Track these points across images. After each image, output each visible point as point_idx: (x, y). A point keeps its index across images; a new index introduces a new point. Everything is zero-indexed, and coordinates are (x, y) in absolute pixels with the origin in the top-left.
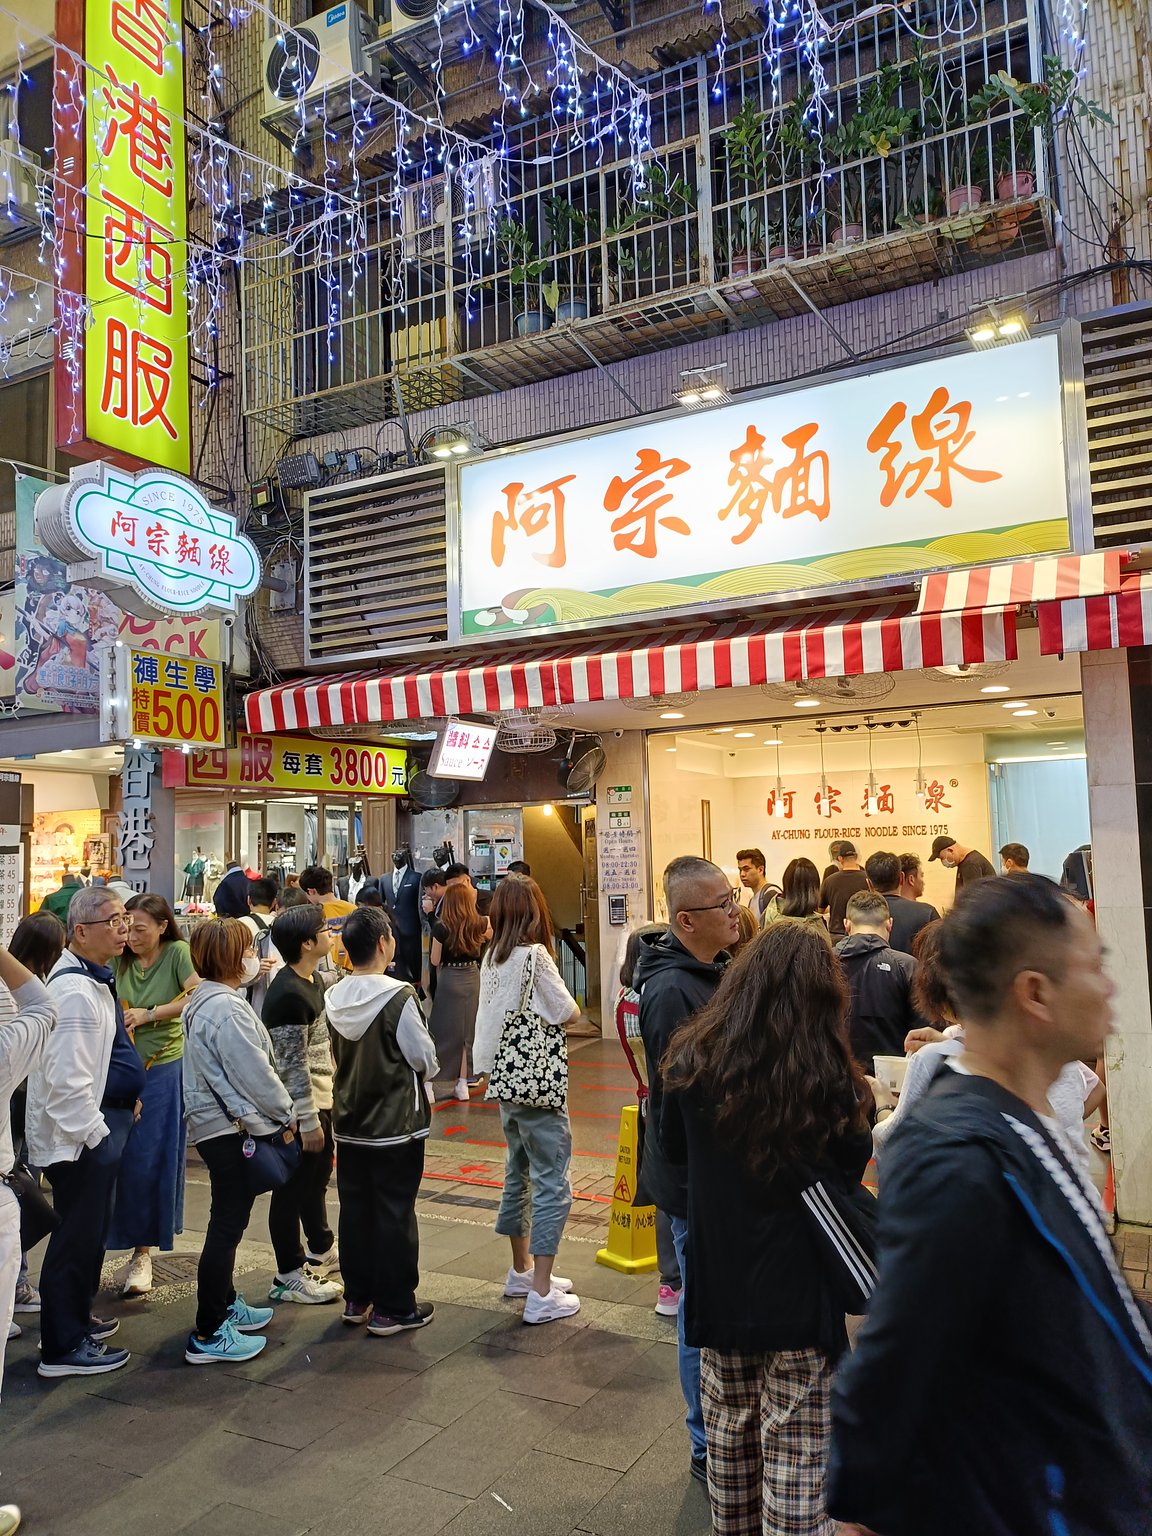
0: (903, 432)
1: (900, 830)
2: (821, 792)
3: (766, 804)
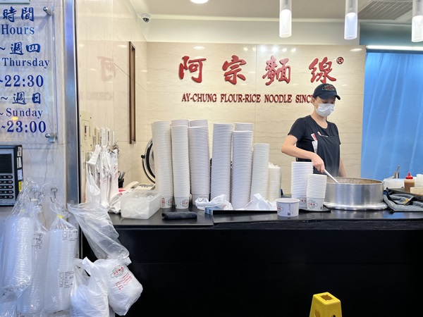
1: (293, 98)
2: (229, 61)
3: (178, 69)
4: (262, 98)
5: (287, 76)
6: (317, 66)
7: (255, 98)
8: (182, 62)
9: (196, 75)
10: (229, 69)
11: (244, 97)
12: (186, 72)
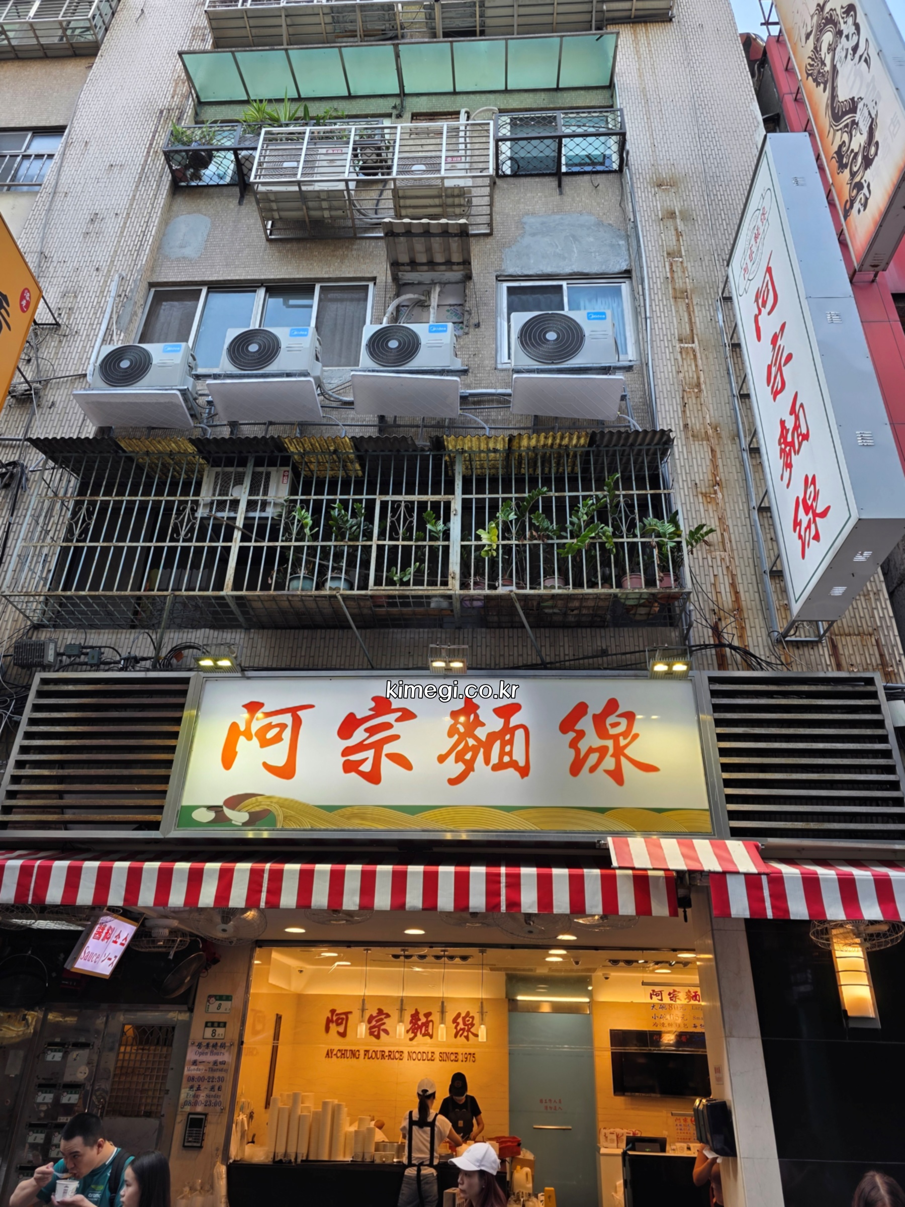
0: (586, 724)
1: (437, 1056)
2: (375, 1014)
3: (324, 1022)
4: (405, 1055)
5: (430, 1031)
6: (460, 1020)
7: (397, 1055)
8: (329, 1015)
9: (341, 1029)
10: (374, 1023)
11: (387, 1054)
12: (333, 1026)
